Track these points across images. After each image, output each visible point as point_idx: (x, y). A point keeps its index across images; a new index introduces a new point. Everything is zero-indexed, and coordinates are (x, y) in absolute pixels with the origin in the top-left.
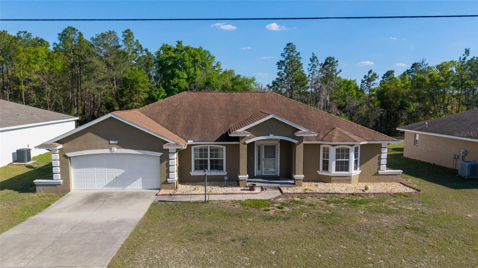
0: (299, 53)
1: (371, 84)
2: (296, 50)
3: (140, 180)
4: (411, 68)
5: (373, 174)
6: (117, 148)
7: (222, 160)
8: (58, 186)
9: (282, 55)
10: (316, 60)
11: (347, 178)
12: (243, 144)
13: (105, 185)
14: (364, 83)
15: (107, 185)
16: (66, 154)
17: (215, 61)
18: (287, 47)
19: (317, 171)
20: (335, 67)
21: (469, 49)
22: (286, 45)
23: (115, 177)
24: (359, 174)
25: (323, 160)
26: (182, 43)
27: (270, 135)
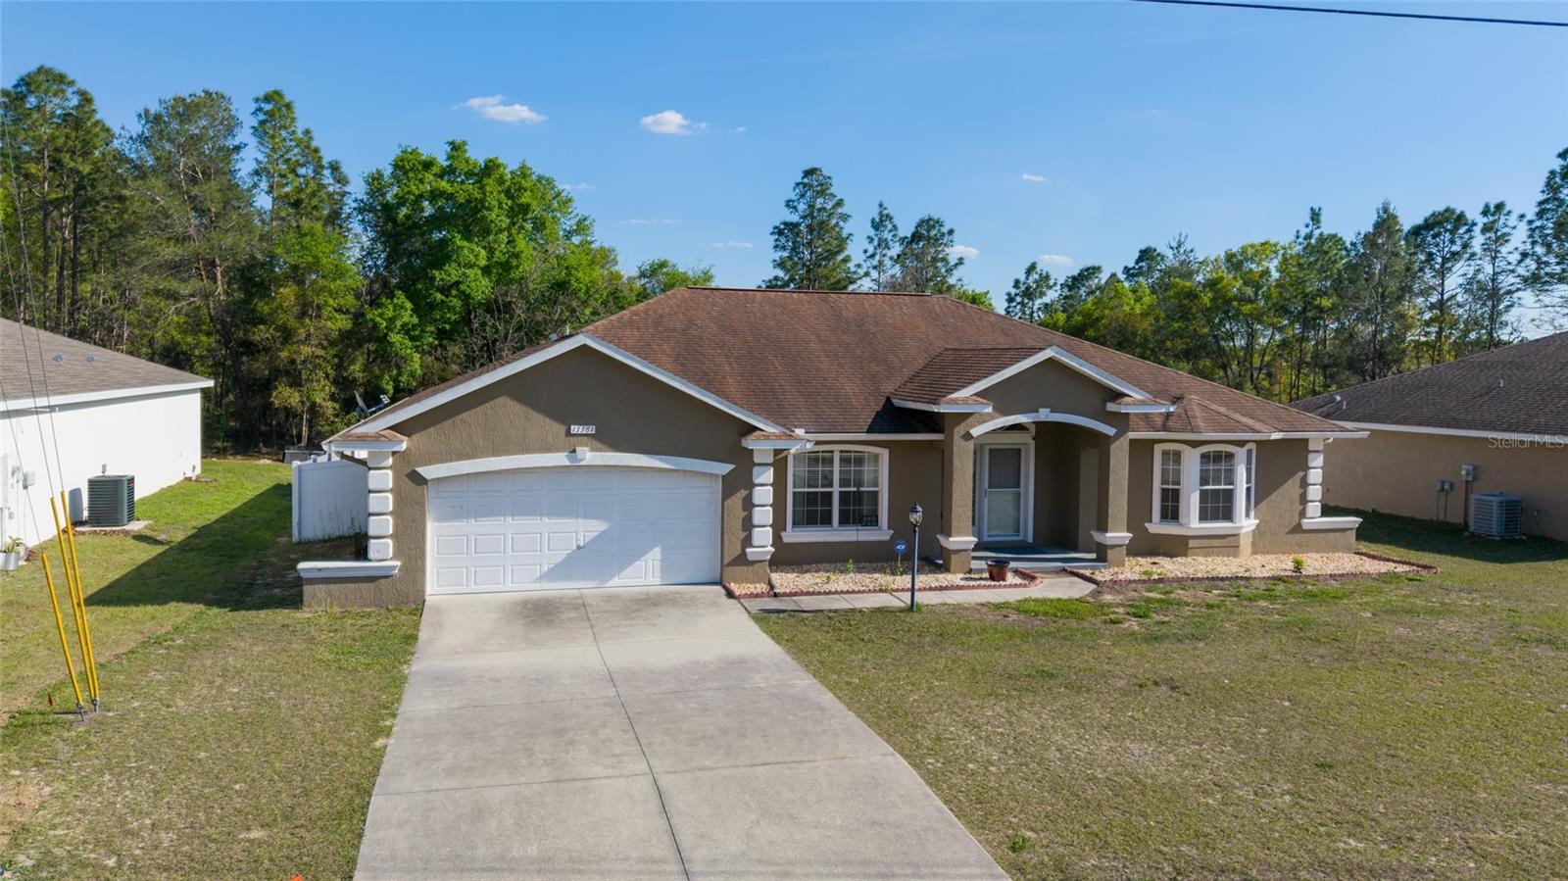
0: (841, 200)
1: (1035, 308)
2: (832, 190)
3: (655, 555)
4: (1137, 263)
5: (1287, 531)
6: (593, 450)
7: (876, 493)
8: (382, 581)
9: (789, 204)
10: (890, 227)
11: (1229, 542)
12: (962, 437)
13: (538, 575)
14: (1014, 304)
15: (544, 575)
16: (420, 470)
17: (575, 212)
18: (806, 180)
19: (1146, 525)
20: (946, 249)
21: (1320, 209)
22: (802, 175)
23: (574, 547)
24: (1253, 531)
25: (1163, 490)
26: (466, 147)
27: (1041, 410)
